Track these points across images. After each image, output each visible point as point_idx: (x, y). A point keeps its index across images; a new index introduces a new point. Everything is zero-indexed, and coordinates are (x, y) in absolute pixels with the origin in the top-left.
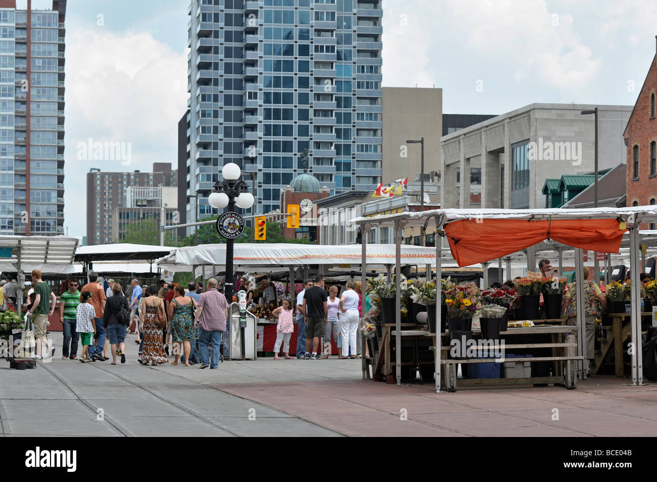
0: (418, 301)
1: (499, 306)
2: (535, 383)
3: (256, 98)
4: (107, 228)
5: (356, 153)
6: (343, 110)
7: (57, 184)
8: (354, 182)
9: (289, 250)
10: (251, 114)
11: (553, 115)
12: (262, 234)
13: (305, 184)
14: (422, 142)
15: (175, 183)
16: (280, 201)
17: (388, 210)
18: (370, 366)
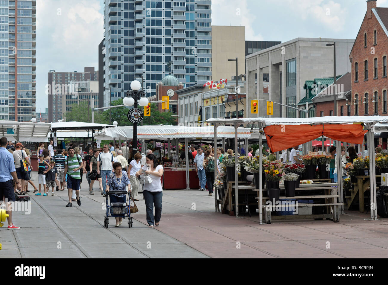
0: (248, 171)
1: (295, 174)
2: (316, 218)
3: (141, 31)
4: (59, 103)
5: (197, 62)
6: (190, 39)
7: (32, 80)
8: (196, 79)
9: (168, 129)
10: (138, 40)
11: (309, 44)
12: (149, 113)
13: (169, 81)
14: (237, 60)
15: (96, 78)
16: (156, 90)
17: (217, 97)
18: (220, 205)
